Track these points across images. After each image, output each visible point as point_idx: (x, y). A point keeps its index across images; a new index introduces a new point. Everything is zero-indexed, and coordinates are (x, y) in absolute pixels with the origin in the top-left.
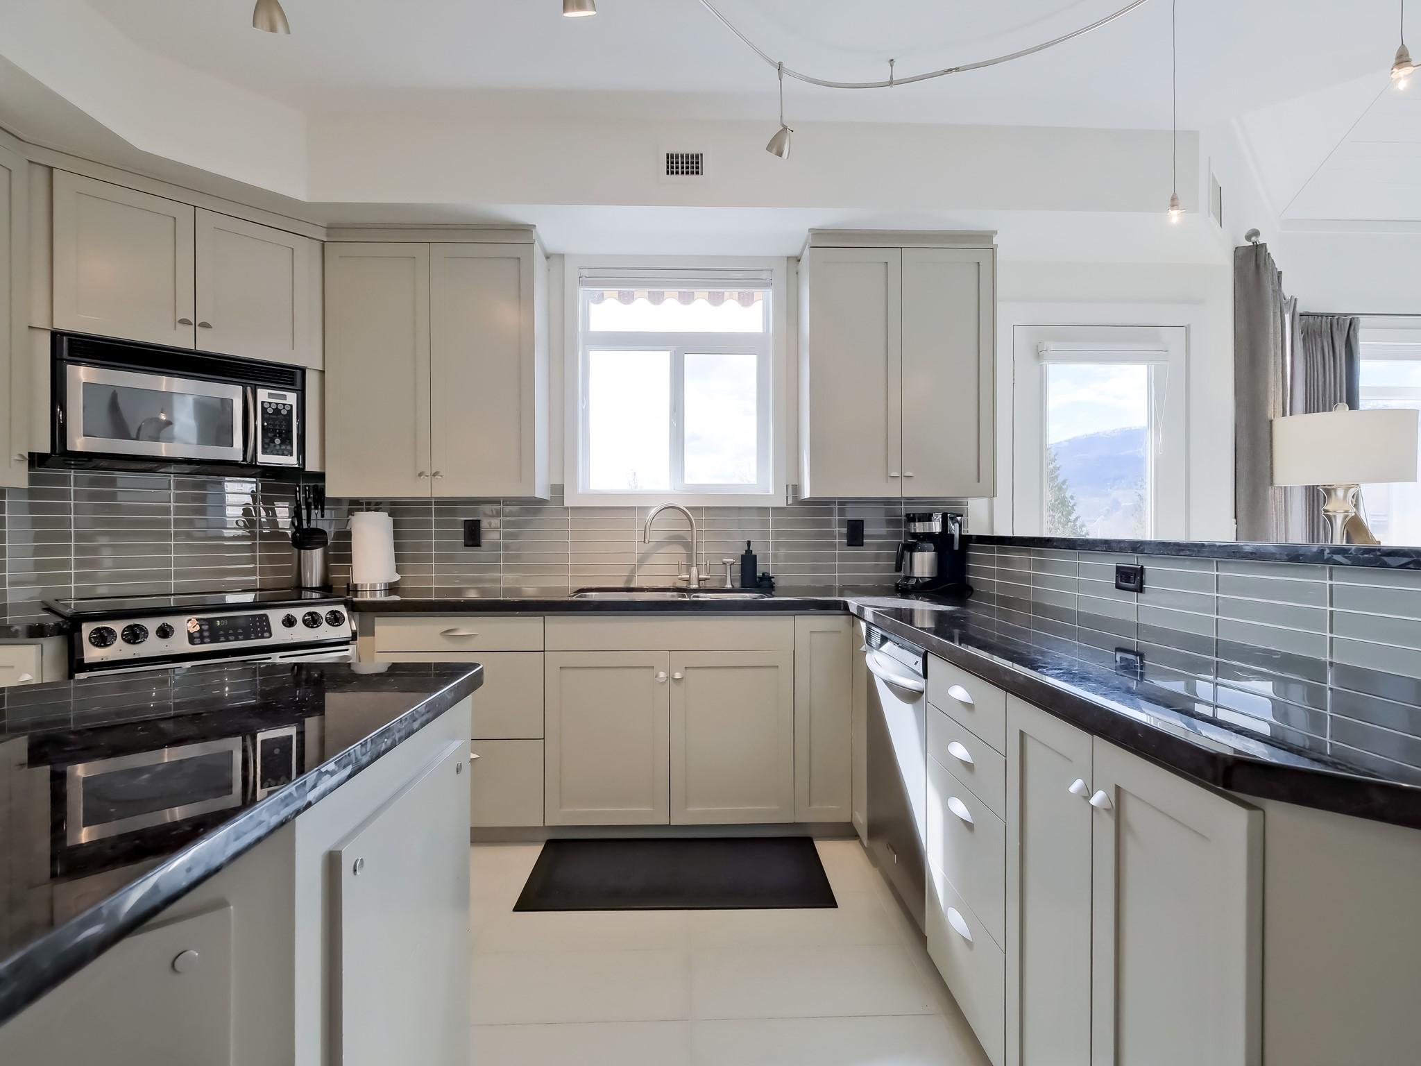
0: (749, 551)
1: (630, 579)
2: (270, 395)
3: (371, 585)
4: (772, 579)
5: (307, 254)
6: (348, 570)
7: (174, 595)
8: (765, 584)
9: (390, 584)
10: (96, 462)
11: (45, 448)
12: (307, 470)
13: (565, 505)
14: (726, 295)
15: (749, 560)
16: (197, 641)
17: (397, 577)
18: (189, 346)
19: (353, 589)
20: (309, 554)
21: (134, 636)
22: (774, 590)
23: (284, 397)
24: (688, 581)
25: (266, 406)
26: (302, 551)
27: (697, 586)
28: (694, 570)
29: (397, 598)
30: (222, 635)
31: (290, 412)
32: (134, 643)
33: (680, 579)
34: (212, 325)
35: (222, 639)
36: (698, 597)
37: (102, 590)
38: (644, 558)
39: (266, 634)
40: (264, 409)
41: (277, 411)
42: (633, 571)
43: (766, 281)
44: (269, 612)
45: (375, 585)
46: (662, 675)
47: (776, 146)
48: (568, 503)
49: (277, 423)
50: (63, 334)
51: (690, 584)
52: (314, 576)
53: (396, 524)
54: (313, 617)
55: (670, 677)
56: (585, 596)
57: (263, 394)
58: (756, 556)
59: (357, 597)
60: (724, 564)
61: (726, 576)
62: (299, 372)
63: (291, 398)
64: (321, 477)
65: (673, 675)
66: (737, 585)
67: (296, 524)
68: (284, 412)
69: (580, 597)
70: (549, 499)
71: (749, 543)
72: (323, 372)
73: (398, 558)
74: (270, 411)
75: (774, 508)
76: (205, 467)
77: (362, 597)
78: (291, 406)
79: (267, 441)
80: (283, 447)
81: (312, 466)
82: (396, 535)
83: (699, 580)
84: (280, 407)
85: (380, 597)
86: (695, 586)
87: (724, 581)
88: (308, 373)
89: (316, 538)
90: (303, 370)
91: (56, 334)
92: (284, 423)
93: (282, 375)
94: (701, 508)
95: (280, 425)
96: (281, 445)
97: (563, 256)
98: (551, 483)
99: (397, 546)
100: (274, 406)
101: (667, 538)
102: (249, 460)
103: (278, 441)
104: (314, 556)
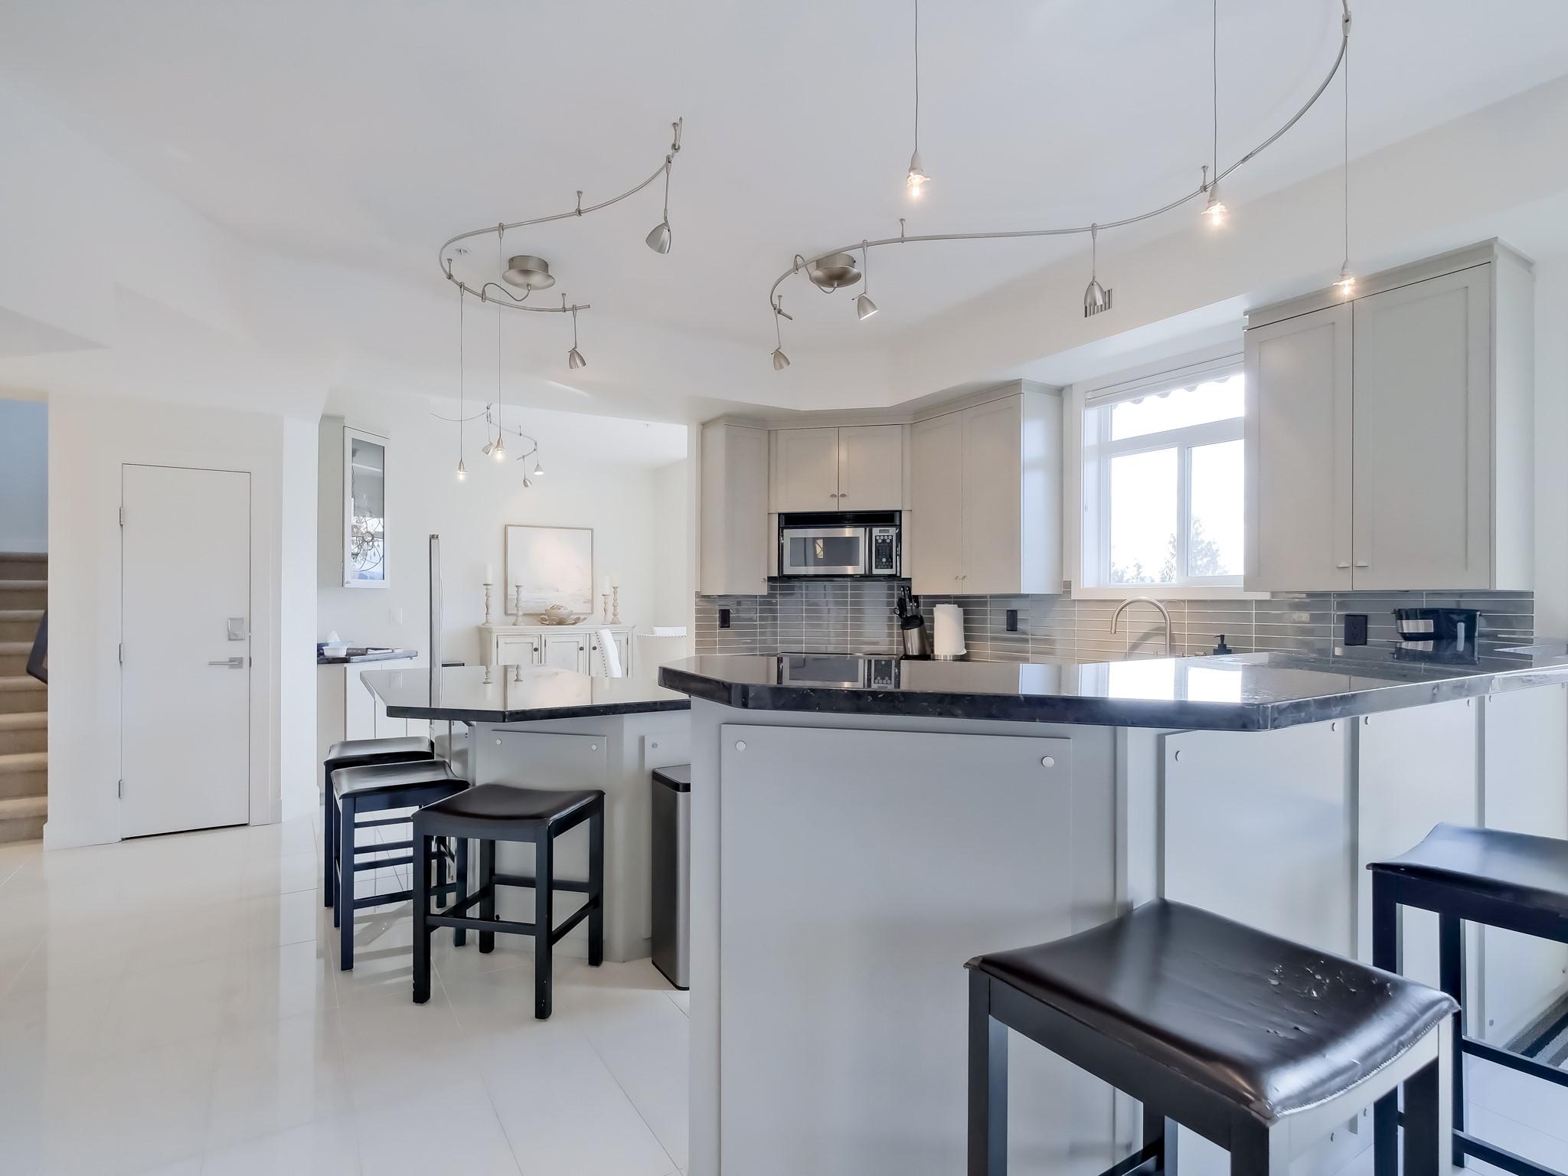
0: (1222, 646)
2: (880, 531)
3: (945, 655)
9: (958, 656)
11: (775, 574)
12: (902, 577)
13: (1072, 598)
17: (966, 652)
18: (835, 510)
20: (911, 633)
23: (889, 532)
25: (878, 538)
26: (907, 631)
31: (891, 540)
40: (876, 540)
41: (884, 541)
45: (947, 656)
48: (1074, 596)
49: (884, 548)
50: (783, 514)
52: (913, 648)
53: (966, 613)
57: (876, 531)
62: (898, 513)
63: (892, 531)
64: (910, 580)
67: (899, 612)
68: (888, 541)
70: (1060, 594)
71: (1223, 637)
72: (912, 512)
74: (880, 541)
75: (1258, 602)
76: (847, 579)
78: (893, 537)
79: (878, 560)
81: (906, 574)
82: (966, 621)
84: (886, 538)
88: (903, 513)
89: (915, 622)
90: (900, 512)
91: (779, 514)
92: (888, 548)
93: (888, 518)
94: (1184, 601)
95: (886, 550)
96: (886, 562)
97: (1071, 386)
98: (1064, 580)
99: (966, 629)
100: (882, 538)
101: (1154, 630)
102: (867, 573)
103: (884, 560)
104: (914, 634)
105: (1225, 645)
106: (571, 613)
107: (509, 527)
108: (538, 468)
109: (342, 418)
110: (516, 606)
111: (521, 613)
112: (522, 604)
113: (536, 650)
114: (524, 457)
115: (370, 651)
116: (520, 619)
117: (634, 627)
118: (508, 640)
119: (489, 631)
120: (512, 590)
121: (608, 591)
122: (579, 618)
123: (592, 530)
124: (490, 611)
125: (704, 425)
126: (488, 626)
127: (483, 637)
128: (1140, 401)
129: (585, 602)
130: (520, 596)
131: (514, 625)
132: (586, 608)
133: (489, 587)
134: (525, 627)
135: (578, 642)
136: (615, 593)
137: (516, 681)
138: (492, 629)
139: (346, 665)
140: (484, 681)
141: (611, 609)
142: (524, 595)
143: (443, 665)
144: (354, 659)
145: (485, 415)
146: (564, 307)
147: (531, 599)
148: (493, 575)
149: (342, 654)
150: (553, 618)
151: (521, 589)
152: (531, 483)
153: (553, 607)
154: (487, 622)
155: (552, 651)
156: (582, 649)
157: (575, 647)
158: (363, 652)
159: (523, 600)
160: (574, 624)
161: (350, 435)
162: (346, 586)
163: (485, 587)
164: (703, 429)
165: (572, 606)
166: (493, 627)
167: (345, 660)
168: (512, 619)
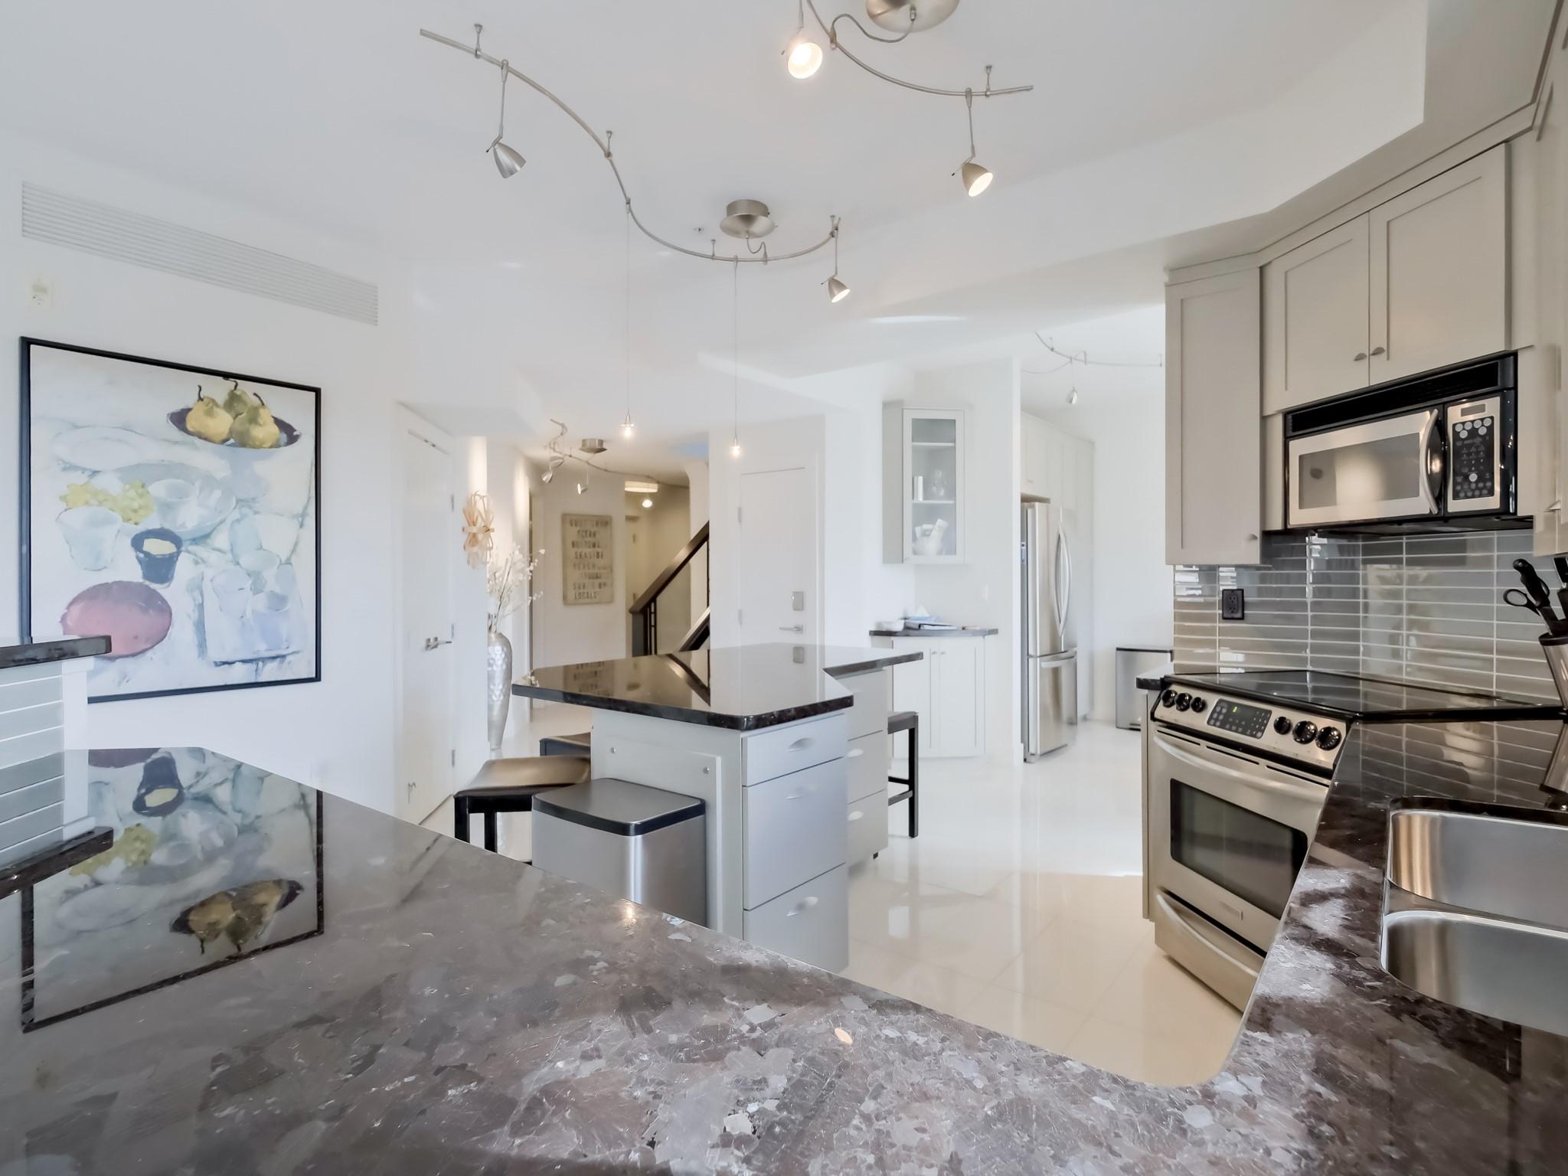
2: (1464, 412)
12: (1519, 514)
23: (1482, 409)
25: (1459, 428)
30: (1230, 722)
31: (1491, 429)
32: (1180, 710)
35: (1228, 726)
39: (1259, 734)
41: (1473, 432)
44: (1273, 709)
49: (1473, 449)
54: (1305, 729)
57: (1454, 413)
63: (1492, 407)
68: (1483, 431)
74: (1464, 435)
78: (1492, 418)
79: (1459, 480)
80: (1481, 485)
81: (1528, 505)
84: (1477, 425)
88: (1521, 357)
90: (1514, 356)
91: (1284, 415)
92: (1482, 448)
93: (1485, 376)
95: (1478, 453)
96: (1477, 482)
100: (1469, 427)
102: (1437, 510)
103: (1473, 477)
109: (901, 401)
139: (892, 638)
161: (909, 416)
162: (906, 562)
167: (893, 633)
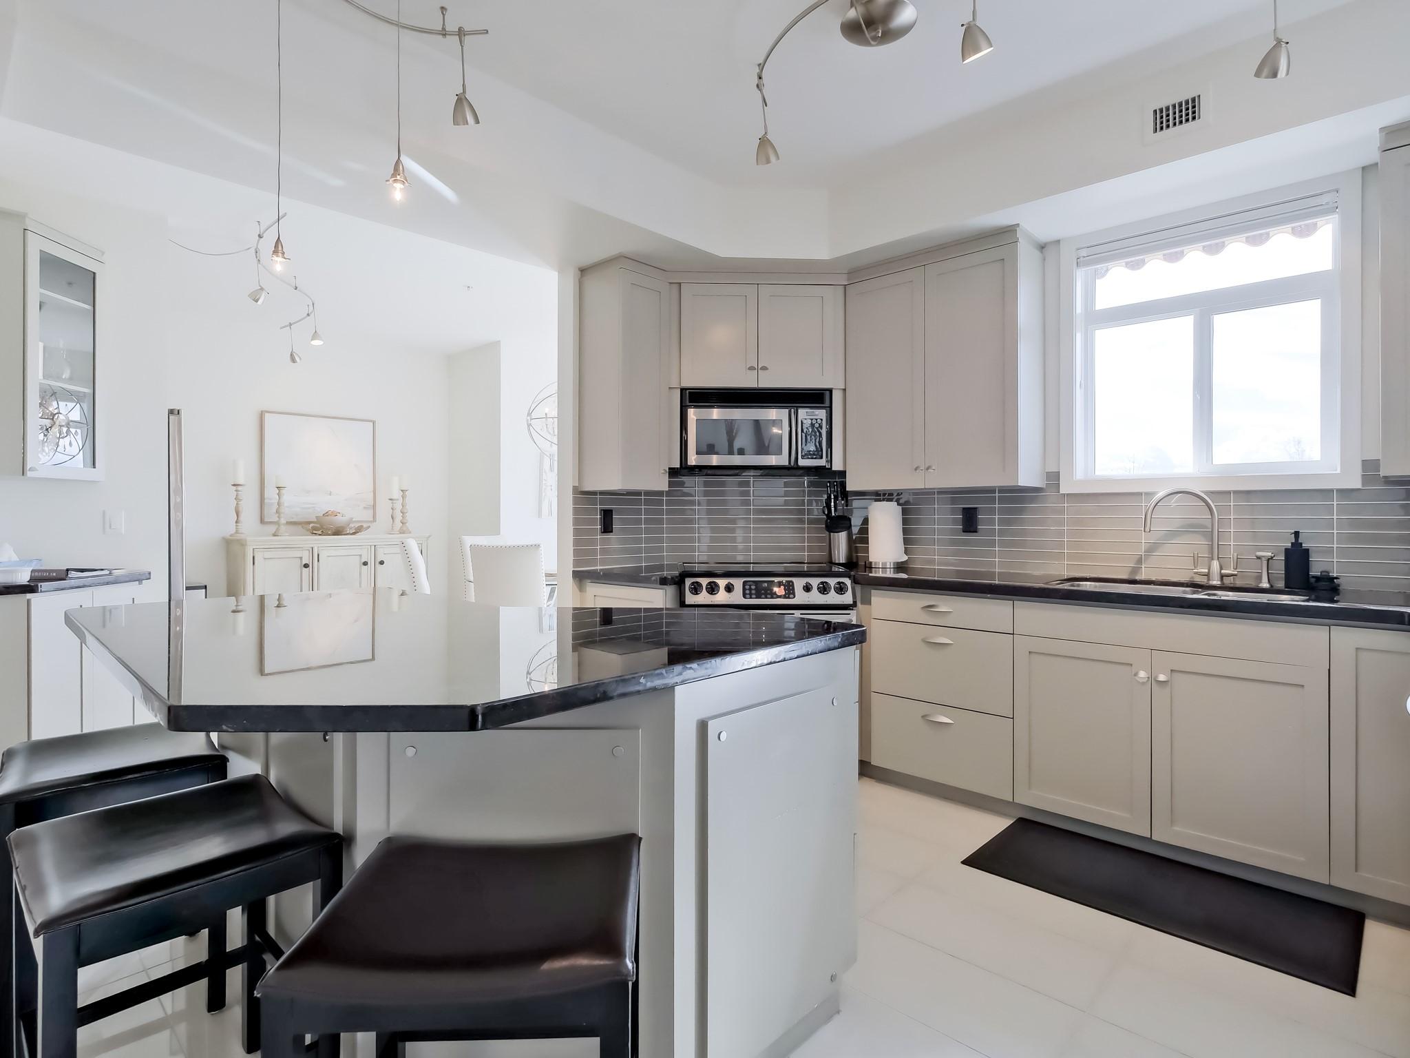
0: (1297, 544)
1: (1136, 570)
2: (808, 414)
3: (882, 563)
4: (1335, 580)
5: (833, 297)
6: (867, 550)
7: (753, 563)
8: (1327, 587)
9: (898, 563)
10: (705, 471)
11: (676, 464)
12: (833, 469)
13: (1061, 492)
14: (1271, 234)
15: (1297, 557)
16: (748, 596)
17: (905, 558)
18: (754, 385)
19: (869, 567)
20: (836, 537)
21: (713, 589)
22: (1338, 594)
23: (818, 414)
24: (1208, 575)
25: (805, 421)
26: (832, 534)
27: (1219, 583)
28: (1215, 565)
29: (904, 576)
30: (763, 594)
31: (821, 425)
32: (711, 594)
33: (1196, 573)
34: (768, 367)
35: (763, 596)
36: (1214, 595)
37: (740, 558)
38: (1151, 549)
39: (791, 596)
40: (803, 425)
41: (812, 426)
42: (1140, 561)
43: (1327, 206)
44: (794, 580)
45: (886, 563)
46: (1142, 674)
47: (1268, 68)
48: (1064, 489)
50: (686, 389)
51: (1209, 580)
52: (841, 554)
53: (904, 512)
54: (824, 586)
55: (1152, 679)
56: (1078, 585)
57: (802, 413)
58: (1307, 551)
59: (871, 573)
60: (1259, 558)
61: (1261, 573)
62: (827, 393)
63: (821, 414)
64: (843, 474)
65: (1157, 677)
66: (1281, 584)
67: (826, 513)
68: (817, 426)
69: (1073, 586)
70: (1045, 486)
71: (1297, 534)
72: (844, 390)
73: (906, 541)
74: (807, 426)
75: (1340, 491)
76: (767, 471)
77: (876, 573)
78: (822, 420)
79: (805, 449)
80: (816, 453)
81: (837, 466)
82: (905, 522)
83: (1222, 576)
84: (814, 421)
85: (890, 574)
86: (1216, 582)
87: (1259, 578)
88: (834, 392)
89: (842, 524)
90: (831, 391)
91: (683, 390)
92: (817, 434)
93: (817, 398)
94: (1229, 492)
96: (814, 451)
97: (1058, 242)
98: (1047, 471)
99: (905, 531)
100: (810, 421)
101: (1182, 527)
102: (792, 464)
103: (812, 448)
104: (841, 538)
105: (1301, 544)
106: (351, 521)
107: (267, 415)
108: (315, 336)
109: (21, 217)
110: (278, 512)
111: (283, 521)
112: (282, 510)
113: (306, 566)
114: (291, 324)
115: (72, 574)
116: (283, 528)
117: (429, 536)
118: (268, 555)
119: (242, 544)
120: (271, 493)
121: (396, 494)
122: (362, 526)
123: (374, 423)
124: (241, 518)
125: (583, 271)
126: (238, 536)
127: (232, 549)
128: (1140, 264)
129: (364, 508)
130: (282, 500)
131: (274, 535)
132: (367, 515)
133: (239, 488)
134: (286, 538)
135: (301, 558)
136: (403, 497)
137: (278, 607)
138: (246, 540)
139: (29, 596)
140: (234, 608)
141: (399, 517)
142: (287, 498)
143: (188, 588)
144: (44, 586)
145: (253, 251)
146: (444, 29)
147: (297, 503)
148: (245, 473)
149: (23, 578)
150: (326, 527)
151: (283, 491)
152: (300, 359)
153: (326, 514)
154: (237, 532)
155: (326, 568)
156: (365, 564)
157: (357, 562)
158: (61, 576)
159: (285, 505)
160: (354, 533)
161: (35, 246)
162: (29, 474)
163: (235, 488)
164: (582, 276)
165: (348, 513)
166: (248, 539)
167: (29, 589)
168: (273, 529)
